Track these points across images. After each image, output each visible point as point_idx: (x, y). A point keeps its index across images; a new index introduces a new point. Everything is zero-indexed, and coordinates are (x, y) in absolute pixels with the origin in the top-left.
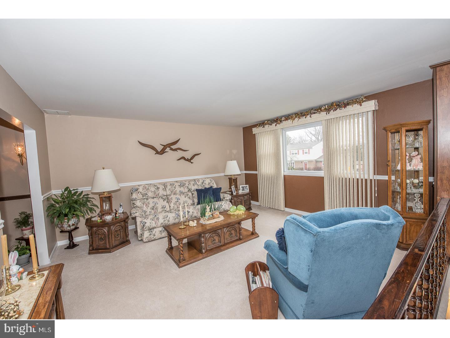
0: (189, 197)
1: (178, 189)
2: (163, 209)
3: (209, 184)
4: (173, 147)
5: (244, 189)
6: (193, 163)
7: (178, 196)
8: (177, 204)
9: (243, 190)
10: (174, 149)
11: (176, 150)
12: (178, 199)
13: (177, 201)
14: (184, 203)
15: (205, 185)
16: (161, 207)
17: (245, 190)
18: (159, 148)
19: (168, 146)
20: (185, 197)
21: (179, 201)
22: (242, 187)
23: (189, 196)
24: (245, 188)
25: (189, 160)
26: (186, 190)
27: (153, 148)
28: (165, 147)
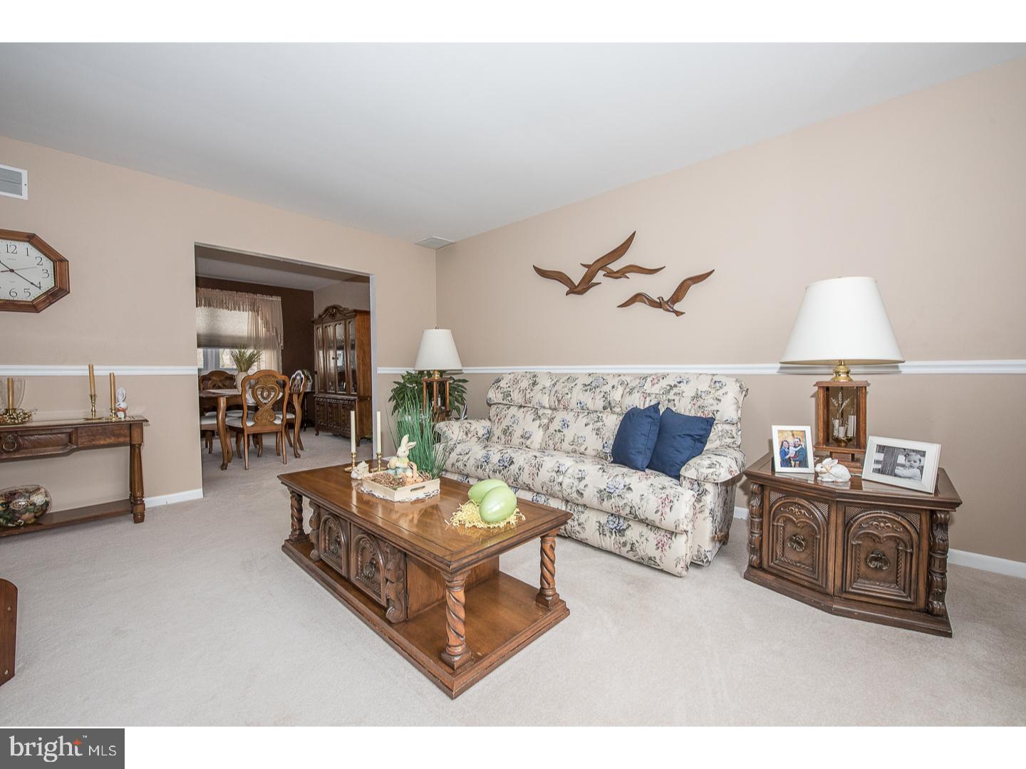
0: (598, 429)
1: (577, 395)
2: (522, 440)
3: (697, 397)
4: (615, 266)
5: (895, 464)
6: (682, 313)
7: (569, 417)
8: (556, 440)
9: (887, 468)
10: (617, 272)
11: (621, 274)
12: (565, 424)
13: (559, 431)
14: (573, 441)
15: (677, 398)
16: (521, 433)
17: (899, 471)
18: (577, 276)
19: (599, 265)
20: (586, 425)
21: (565, 431)
22: (881, 449)
23: (600, 424)
24: (901, 459)
25: (669, 304)
26: (600, 404)
27: (560, 277)
28: (592, 270)
